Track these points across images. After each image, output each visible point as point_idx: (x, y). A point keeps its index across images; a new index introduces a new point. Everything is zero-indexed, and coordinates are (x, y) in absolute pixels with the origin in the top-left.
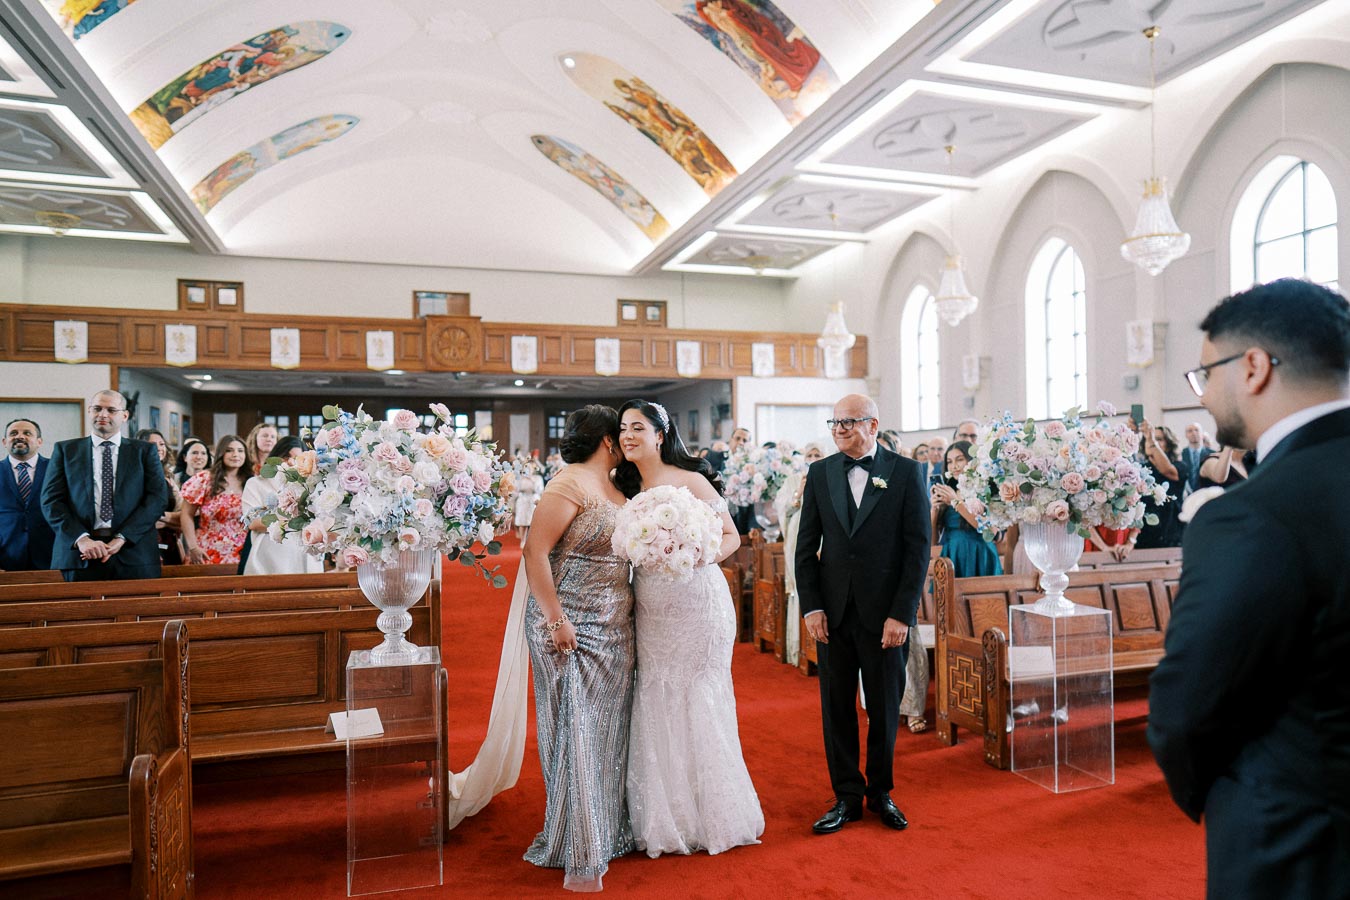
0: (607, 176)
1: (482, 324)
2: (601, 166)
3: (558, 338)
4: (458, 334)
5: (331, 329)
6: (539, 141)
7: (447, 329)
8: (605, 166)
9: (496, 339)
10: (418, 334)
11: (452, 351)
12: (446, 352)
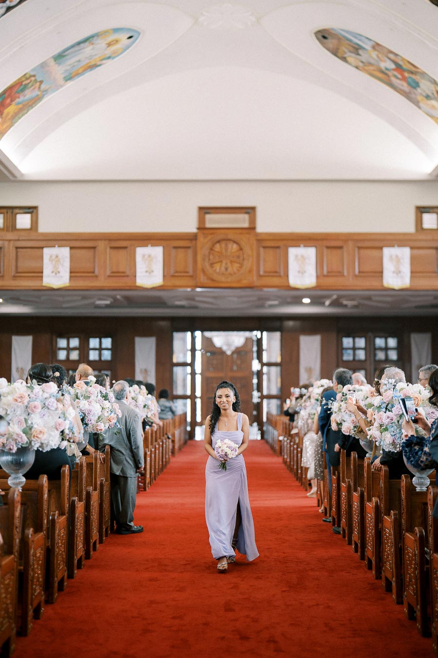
0: (399, 67)
1: (257, 234)
2: (391, 56)
3: (341, 248)
4: (230, 246)
5: (101, 245)
6: (323, 36)
7: (219, 242)
8: (396, 55)
9: (271, 251)
10: (189, 247)
11: (224, 264)
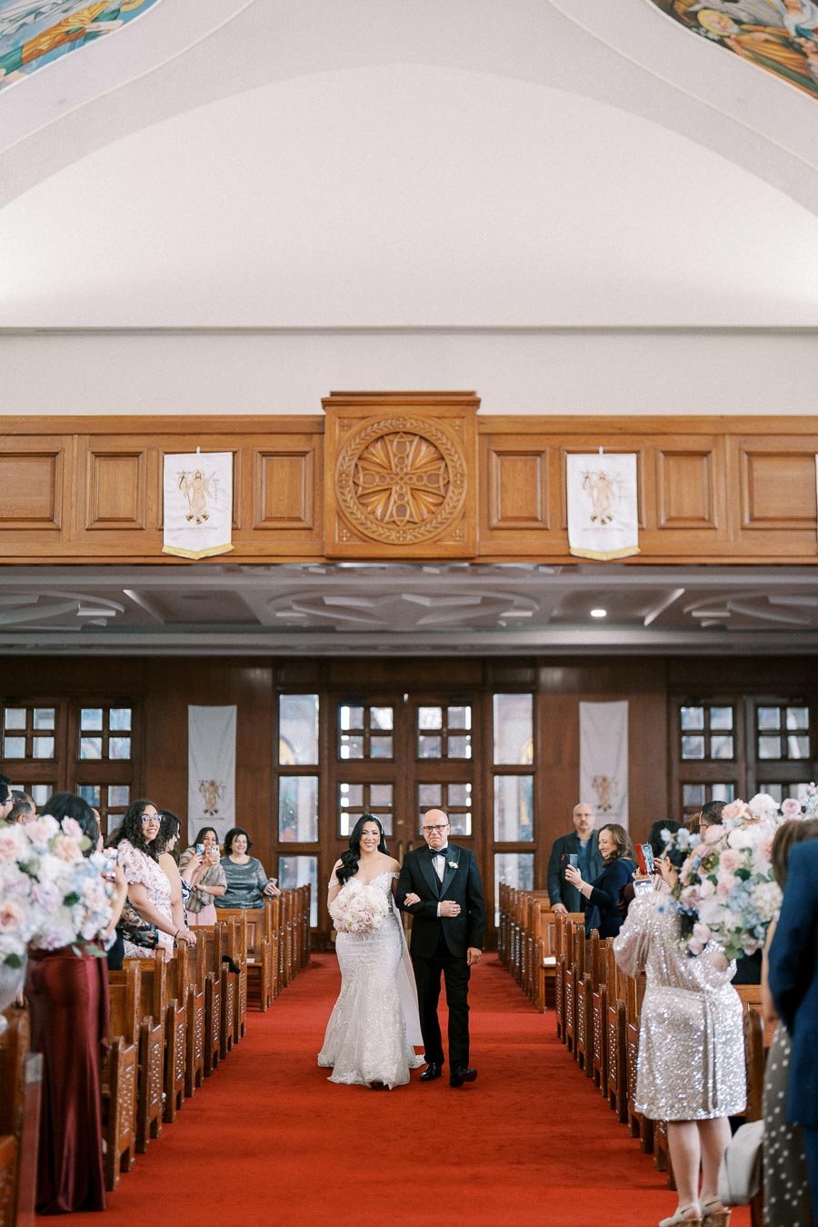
1: (483, 420)
3: (705, 454)
4: (410, 450)
5: (73, 449)
7: (381, 438)
9: (519, 462)
10: (304, 454)
11: (394, 497)
12: (378, 506)
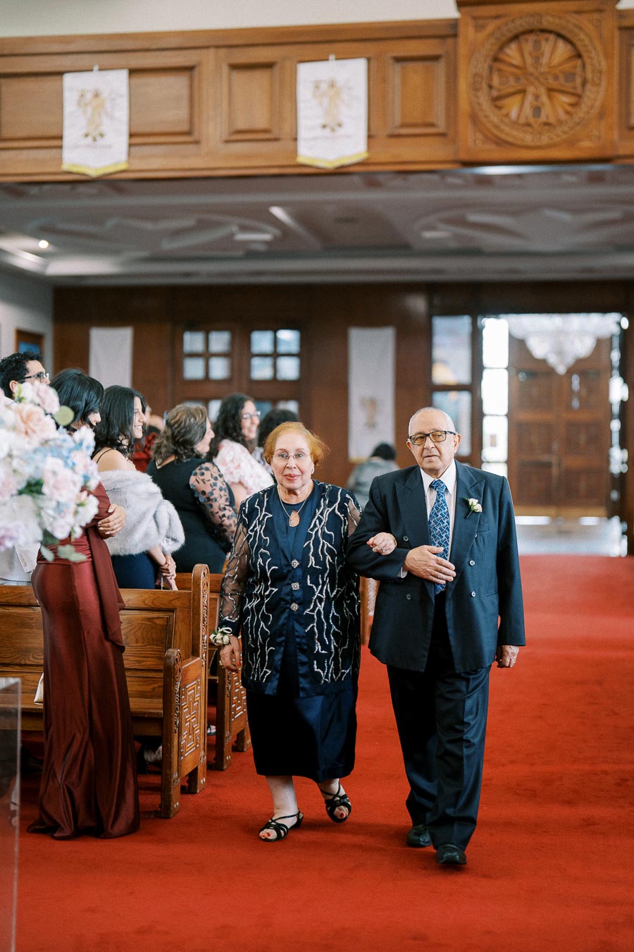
1: (624, 13)
7: (516, 37)
10: (436, 58)
11: (529, 97)
12: (513, 108)
